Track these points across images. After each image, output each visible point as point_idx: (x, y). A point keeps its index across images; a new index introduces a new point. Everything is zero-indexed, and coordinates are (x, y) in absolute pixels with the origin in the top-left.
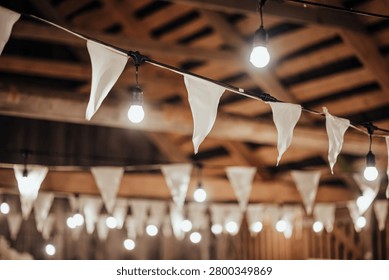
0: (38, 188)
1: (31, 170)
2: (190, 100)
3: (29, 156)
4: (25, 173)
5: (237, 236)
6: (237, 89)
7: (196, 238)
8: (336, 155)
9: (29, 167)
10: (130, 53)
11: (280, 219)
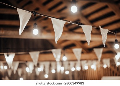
0: (12, 60)
1: (10, 55)
2: (53, 26)
3: (9, 50)
4: (8, 55)
5: (80, 71)
6: (70, 22)
7: (67, 73)
8: (105, 41)
9: (9, 53)
10: (32, 12)
11: (92, 64)
